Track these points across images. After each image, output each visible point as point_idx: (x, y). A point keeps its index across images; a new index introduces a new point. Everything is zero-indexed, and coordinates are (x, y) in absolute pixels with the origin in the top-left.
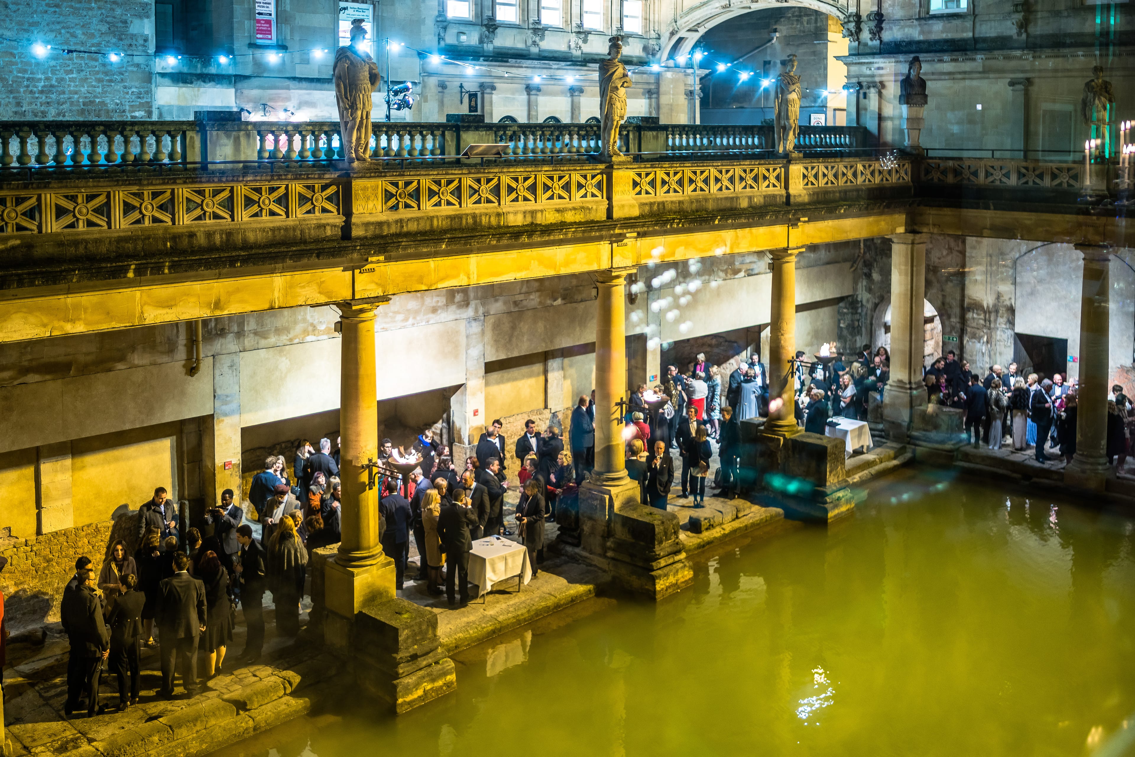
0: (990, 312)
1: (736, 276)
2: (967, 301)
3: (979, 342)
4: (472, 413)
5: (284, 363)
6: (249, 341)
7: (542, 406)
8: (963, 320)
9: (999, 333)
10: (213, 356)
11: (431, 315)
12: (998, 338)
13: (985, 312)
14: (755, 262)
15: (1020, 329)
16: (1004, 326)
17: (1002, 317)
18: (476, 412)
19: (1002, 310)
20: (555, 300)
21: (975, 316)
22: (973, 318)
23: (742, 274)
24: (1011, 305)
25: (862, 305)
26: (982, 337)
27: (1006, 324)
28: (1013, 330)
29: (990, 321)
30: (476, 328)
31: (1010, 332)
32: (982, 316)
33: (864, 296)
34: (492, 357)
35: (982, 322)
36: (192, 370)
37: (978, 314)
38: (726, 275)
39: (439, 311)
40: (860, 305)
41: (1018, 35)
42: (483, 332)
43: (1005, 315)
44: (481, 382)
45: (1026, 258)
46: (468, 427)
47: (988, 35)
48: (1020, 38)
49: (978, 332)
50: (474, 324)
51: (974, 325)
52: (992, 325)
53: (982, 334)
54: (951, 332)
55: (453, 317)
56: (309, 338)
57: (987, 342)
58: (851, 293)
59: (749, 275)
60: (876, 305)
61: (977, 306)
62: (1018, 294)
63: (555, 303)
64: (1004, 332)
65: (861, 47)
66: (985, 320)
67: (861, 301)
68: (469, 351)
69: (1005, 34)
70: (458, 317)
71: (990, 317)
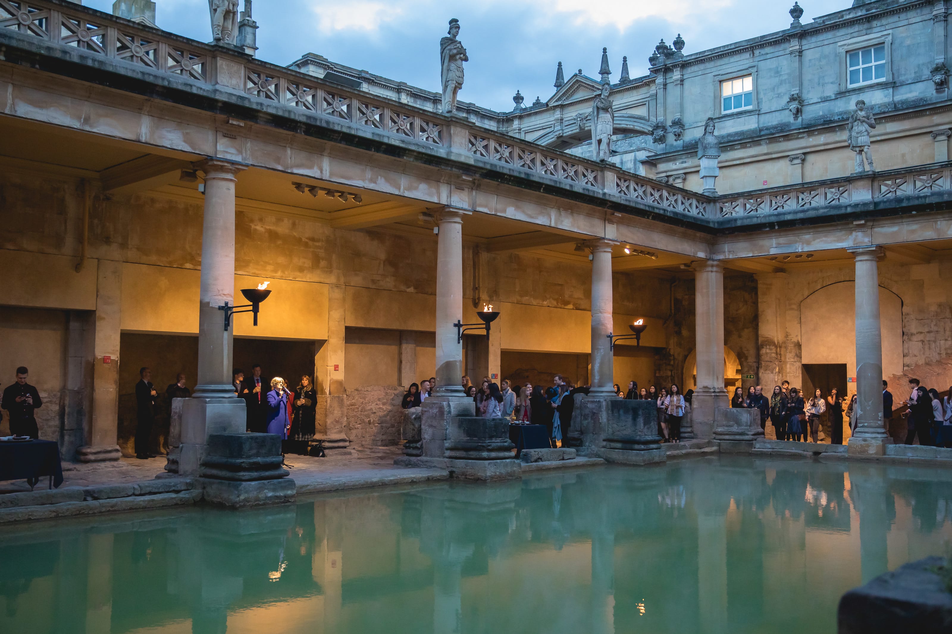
0: (780, 347)
1: (566, 307)
2: (760, 339)
3: (772, 373)
4: (333, 368)
5: (163, 282)
6: (131, 254)
7: (396, 383)
8: (758, 357)
9: (788, 366)
10: (99, 260)
11: (298, 274)
12: (788, 370)
13: (776, 347)
14: (582, 299)
15: (806, 360)
16: (792, 360)
17: (790, 352)
18: (336, 368)
19: (791, 346)
20: (408, 288)
21: (768, 351)
22: (767, 353)
23: (571, 306)
24: (798, 341)
25: (674, 359)
26: (775, 368)
27: (794, 358)
28: (801, 362)
29: (780, 354)
30: (337, 294)
31: (798, 365)
32: (774, 351)
33: (675, 350)
34: (352, 323)
35: (774, 355)
36: (78, 267)
37: (771, 349)
38: (557, 303)
39: (305, 272)
40: (672, 358)
41: (795, 120)
42: (344, 299)
43: (793, 351)
44: (342, 343)
45: (808, 300)
46: (329, 379)
47: (770, 124)
48: (796, 122)
49: (770, 364)
50: (336, 290)
51: (767, 359)
52: (783, 358)
53: (774, 365)
54: (748, 371)
55: (317, 279)
56: (188, 265)
57: (779, 372)
58: (664, 346)
59: (577, 309)
60: (686, 357)
61: (769, 342)
62: (803, 332)
63: (408, 290)
64: (793, 365)
65: (667, 147)
66: (777, 353)
67: (673, 355)
68: (331, 313)
69: (784, 121)
70: (322, 280)
71: (780, 351)
